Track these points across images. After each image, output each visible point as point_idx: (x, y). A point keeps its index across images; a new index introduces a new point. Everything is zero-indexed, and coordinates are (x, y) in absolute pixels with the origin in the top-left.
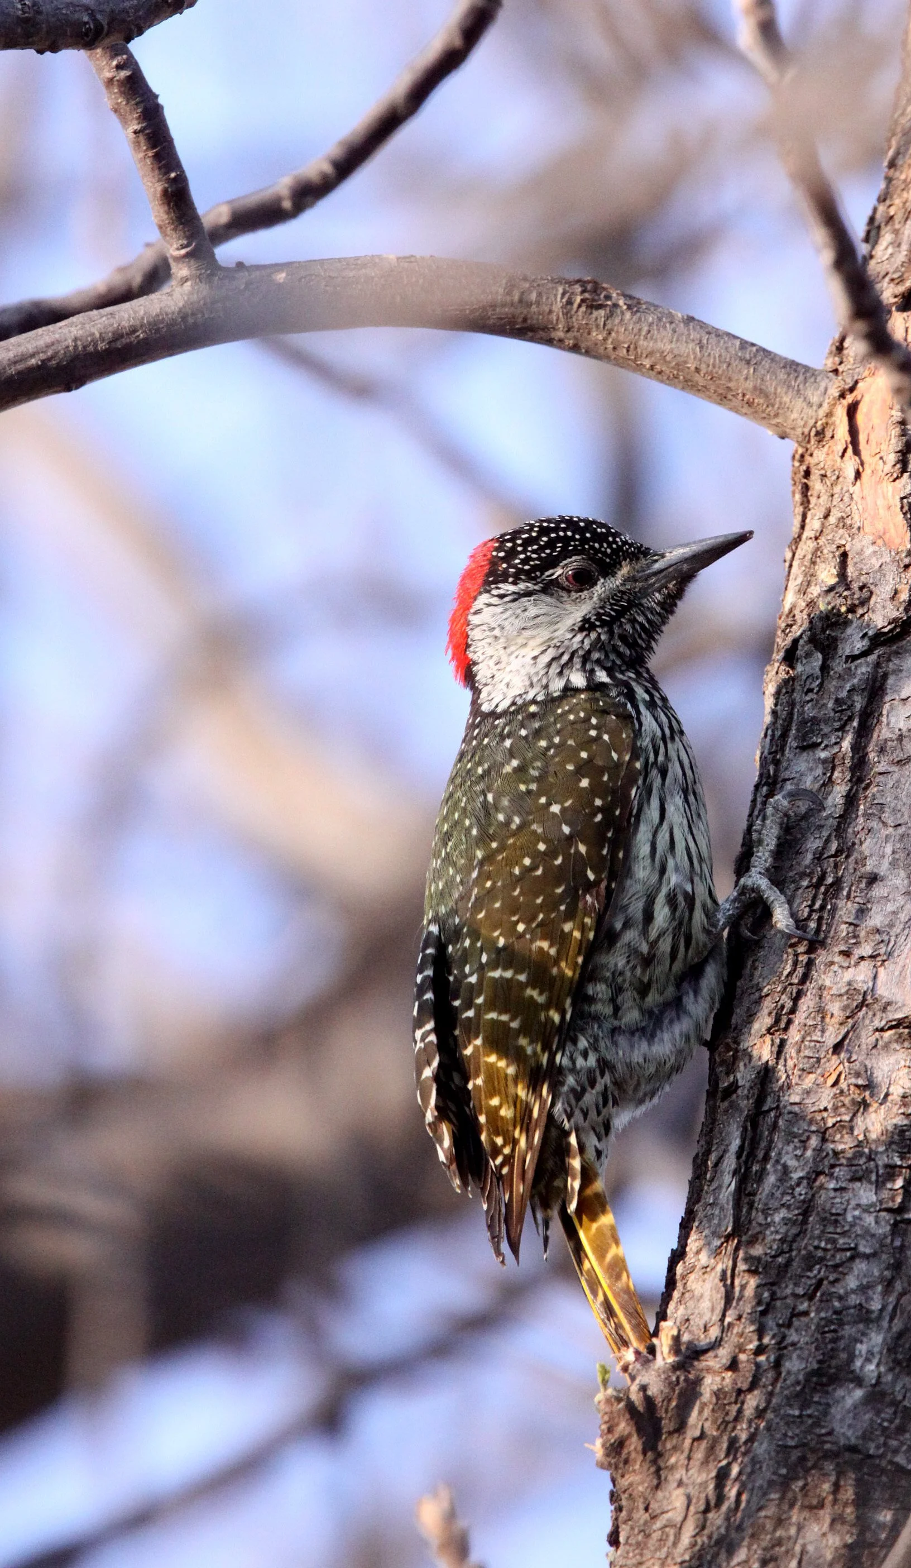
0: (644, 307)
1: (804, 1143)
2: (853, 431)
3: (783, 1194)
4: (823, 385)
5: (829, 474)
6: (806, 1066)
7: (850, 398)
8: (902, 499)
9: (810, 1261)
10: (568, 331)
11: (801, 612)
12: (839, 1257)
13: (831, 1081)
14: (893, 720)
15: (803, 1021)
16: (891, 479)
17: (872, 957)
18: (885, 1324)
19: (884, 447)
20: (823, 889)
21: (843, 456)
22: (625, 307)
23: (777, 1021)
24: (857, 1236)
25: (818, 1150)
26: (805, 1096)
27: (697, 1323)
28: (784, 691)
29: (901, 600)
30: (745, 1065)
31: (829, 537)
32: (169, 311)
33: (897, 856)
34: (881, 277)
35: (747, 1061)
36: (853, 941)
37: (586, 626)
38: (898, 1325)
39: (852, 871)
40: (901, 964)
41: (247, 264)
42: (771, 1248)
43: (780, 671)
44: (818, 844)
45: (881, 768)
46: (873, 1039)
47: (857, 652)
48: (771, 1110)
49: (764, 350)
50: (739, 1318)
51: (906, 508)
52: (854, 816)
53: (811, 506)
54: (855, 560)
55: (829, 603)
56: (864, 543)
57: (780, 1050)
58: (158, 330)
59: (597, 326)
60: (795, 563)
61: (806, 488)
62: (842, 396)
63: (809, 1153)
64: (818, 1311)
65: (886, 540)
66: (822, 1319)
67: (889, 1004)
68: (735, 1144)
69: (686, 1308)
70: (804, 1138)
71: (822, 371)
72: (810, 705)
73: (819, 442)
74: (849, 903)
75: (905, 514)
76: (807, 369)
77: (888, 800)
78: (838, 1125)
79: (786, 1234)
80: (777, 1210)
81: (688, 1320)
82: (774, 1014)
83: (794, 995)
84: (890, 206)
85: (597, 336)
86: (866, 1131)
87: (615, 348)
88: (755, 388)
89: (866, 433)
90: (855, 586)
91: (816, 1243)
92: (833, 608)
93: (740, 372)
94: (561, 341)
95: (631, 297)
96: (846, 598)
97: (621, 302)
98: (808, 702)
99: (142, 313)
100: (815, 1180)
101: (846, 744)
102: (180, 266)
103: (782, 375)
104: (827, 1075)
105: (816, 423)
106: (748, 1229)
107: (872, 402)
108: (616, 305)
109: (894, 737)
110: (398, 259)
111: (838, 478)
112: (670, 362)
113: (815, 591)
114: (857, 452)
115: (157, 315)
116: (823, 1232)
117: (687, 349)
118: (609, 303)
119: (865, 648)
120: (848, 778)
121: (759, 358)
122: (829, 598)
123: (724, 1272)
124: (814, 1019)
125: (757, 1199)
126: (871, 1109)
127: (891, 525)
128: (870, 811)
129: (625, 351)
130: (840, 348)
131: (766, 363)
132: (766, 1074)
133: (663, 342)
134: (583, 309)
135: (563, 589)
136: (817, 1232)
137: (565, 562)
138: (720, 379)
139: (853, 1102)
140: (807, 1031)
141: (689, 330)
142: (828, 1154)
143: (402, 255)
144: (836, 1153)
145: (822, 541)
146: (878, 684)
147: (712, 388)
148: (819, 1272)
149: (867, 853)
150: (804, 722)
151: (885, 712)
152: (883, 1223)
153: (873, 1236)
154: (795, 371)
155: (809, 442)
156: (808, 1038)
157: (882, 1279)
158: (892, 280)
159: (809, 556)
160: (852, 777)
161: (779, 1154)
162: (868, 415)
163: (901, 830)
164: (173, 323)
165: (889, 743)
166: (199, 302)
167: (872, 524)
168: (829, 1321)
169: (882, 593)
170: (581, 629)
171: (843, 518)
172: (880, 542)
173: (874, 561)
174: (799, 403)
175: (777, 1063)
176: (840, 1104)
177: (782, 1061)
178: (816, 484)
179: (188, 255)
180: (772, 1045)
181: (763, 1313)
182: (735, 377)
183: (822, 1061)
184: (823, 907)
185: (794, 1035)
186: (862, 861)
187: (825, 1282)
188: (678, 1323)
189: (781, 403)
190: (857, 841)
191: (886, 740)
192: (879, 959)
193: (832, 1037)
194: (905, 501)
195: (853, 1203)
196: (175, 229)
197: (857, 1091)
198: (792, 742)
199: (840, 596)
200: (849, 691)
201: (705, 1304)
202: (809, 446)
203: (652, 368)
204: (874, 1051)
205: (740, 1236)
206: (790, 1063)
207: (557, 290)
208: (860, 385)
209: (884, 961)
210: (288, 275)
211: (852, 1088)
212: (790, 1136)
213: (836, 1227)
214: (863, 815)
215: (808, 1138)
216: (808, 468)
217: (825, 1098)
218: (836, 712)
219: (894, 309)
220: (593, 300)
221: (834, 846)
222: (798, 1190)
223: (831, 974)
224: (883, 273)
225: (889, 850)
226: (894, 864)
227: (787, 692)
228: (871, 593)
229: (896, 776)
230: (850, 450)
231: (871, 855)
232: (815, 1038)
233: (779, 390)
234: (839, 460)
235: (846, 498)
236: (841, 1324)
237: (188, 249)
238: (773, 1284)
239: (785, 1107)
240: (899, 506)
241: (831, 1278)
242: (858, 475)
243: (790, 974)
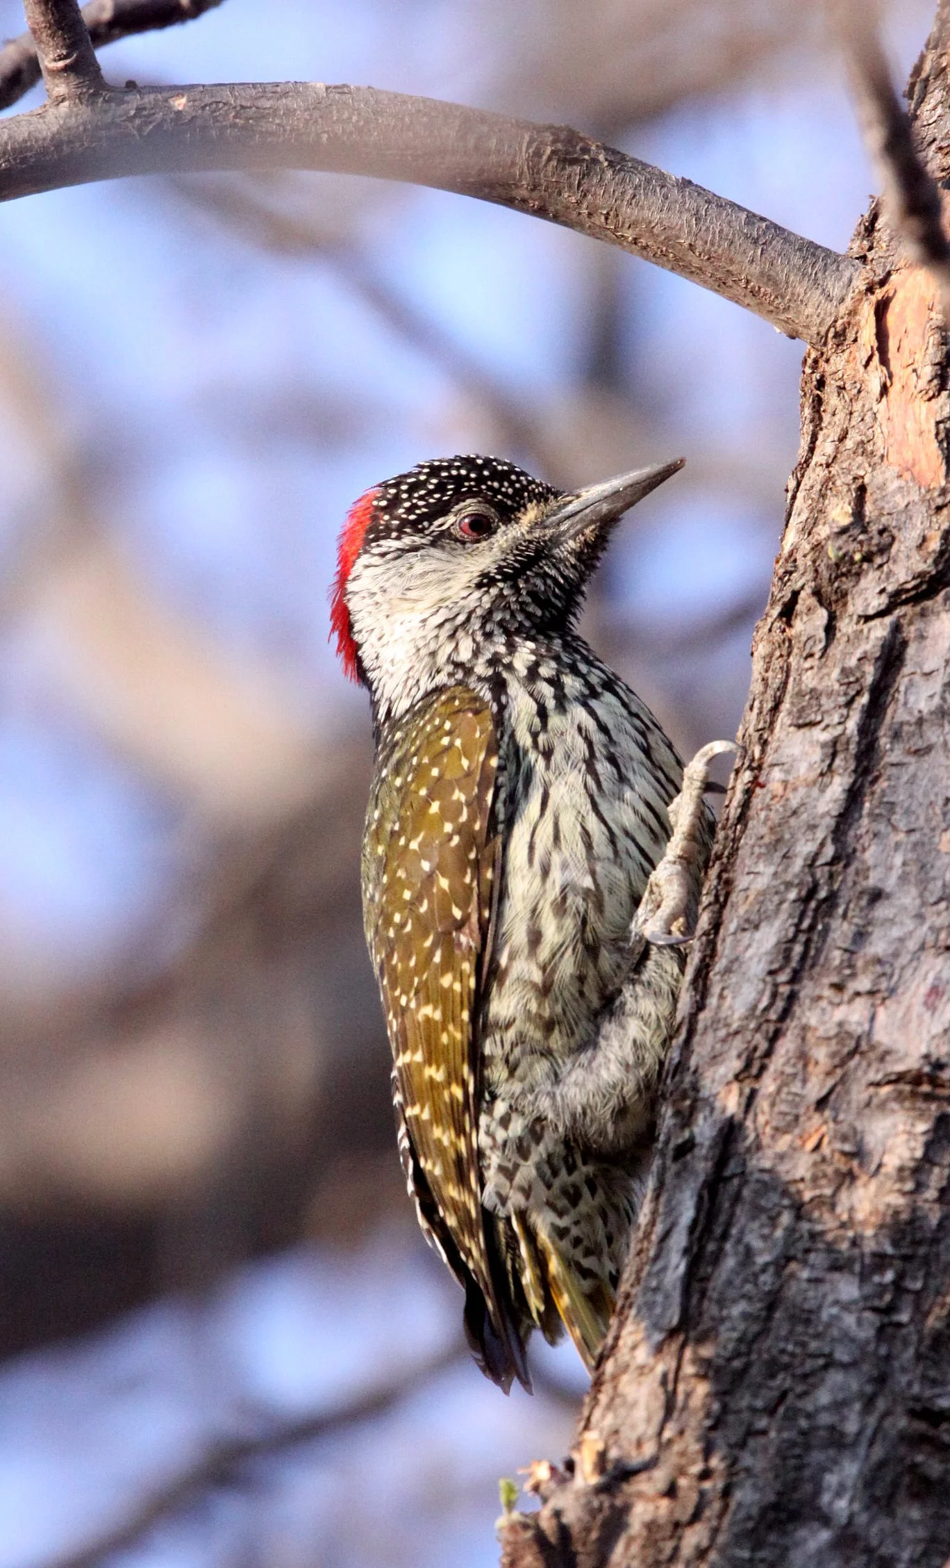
0: (630, 164)
1: (773, 1221)
2: (882, 335)
3: (746, 1281)
4: (847, 274)
5: (848, 386)
6: (782, 1124)
7: (879, 294)
8: (938, 423)
9: (773, 1368)
10: (532, 190)
11: (805, 556)
12: (809, 1365)
13: (811, 1144)
14: (912, 699)
15: (780, 1068)
16: (926, 397)
17: (871, 993)
18: (862, 1451)
19: (918, 357)
20: (813, 904)
21: (866, 365)
22: (606, 164)
23: (748, 1065)
24: (833, 1340)
25: (791, 1231)
26: (777, 1161)
27: (629, 1436)
28: (777, 653)
29: (930, 549)
30: (705, 1118)
31: (845, 465)
32: (41, 137)
33: (908, 869)
34: (925, 143)
35: (707, 1112)
36: (847, 972)
37: (485, 581)
38: (878, 1452)
39: (850, 884)
40: (905, 1004)
41: (139, 83)
42: (725, 1348)
43: (773, 629)
44: (811, 847)
45: (893, 757)
46: (864, 1096)
47: (871, 612)
48: (733, 1176)
49: (776, 227)
50: (681, 1433)
51: (942, 435)
52: (856, 815)
53: (823, 425)
54: (875, 496)
55: (840, 548)
56: (888, 475)
57: (750, 1101)
58: (24, 160)
59: (570, 187)
60: (800, 495)
61: (818, 402)
62: (870, 290)
63: (779, 1233)
64: (779, 1431)
65: (916, 473)
66: (784, 1441)
67: (887, 1053)
68: (687, 1214)
69: (616, 1416)
70: (773, 1213)
71: (846, 257)
72: (809, 673)
73: (838, 346)
74: (845, 925)
75: (941, 442)
76: (828, 253)
77: (901, 798)
78: (819, 1201)
79: (744, 1333)
80: (734, 1301)
81: (616, 1432)
82: (744, 1057)
83: (771, 1034)
84: (942, 55)
85: (569, 197)
86: (851, 1210)
87: (590, 215)
88: (762, 274)
89: (898, 338)
90: (874, 529)
91: (782, 1345)
92: (845, 555)
93: (744, 252)
94: (524, 201)
95: (615, 152)
96: (861, 543)
97: (601, 158)
98: (807, 670)
99: (5, 137)
100: (784, 1267)
101: (852, 725)
102: (57, 81)
103: (796, 260)
104: (806, 1136)
105: (836, 321)
106: (698, 1324)
107: (907, 299)
108: (595, 161)
109: (913, 720)
110: (327, 88)
111: (859, 392)
112: (658, 236)
113: (823, 531)
114: (884, 361)
115: (25, 141)
116: (791, 1332)
117: (680, 220)
118: (586, 157)
119: (883, 607)
120: (852, 767)
121: (769, 237)
122: (840, 542)
123: (665, 1376)
124: (794, 1065)
125: (711, 1285)
126: (859, 1183)
127: (922, 456)
128: (877, 811)
129: (603, 218)
130: (870, 229)
131: (778, 244)
132: (730, 1132)
133: (651, 210)
134: (554, 163)
135: (456, 540)
136: (783, 1332)
137: (457, 507)
138: (719, 260)
139: (837, 1172)
140: (785, 1080)
141: (683, 196)
142: (802, 1237)
143: (331, 83)
144: (813, 1236)
145: (835, 469)
146: (895, 653)
147: (710, 270)
148: (784, 1379)
149: (871, 862)
150: (800, 694)
151: (902, 689)
152: (866, 1326)
153: (853, 1340)
154: (813, 255)
155: (825, 344)
156: (785, 1090)
157: (861, 1395)
158: (941, 148)
159: (818, 487)
160: (857, 767)
161: (742, 1232)
162: (901, 317)
163: (915, 837)
164: (44, 151)
165: (906, 728)
166: (78, 127)
167: (899, 453)
168: (793, 1444)
169: (906, 540)
170: (479, 586)
171: (862, 442)
172: (907, 475)
173: (898, 498)
174: (816, 296)
175: (745, 1118)
176: (820, 1174)
177: (750, 1117)
178: (832, 399)
179: (66, 69)
180: (741, 1094)
181: (713, 1428)
182: (738, 258)
183: (802, 1119)
184: (812, 928)
185: (768, 1085)
186: (864, 872)
187: (790, 1397)
188: (605, 1433)
189: (793, 294)
190: (859, 847)
191: (902, 724)
192: (879, 996)
193: (815, 1089)
194: (942, 426)
195: (830, 1298)
196: (53, 36)
197: (843, 1159)
198: (783, 718)
199: (855, 540)
200: (860, 660)
201: (640, 1413)
202: (825, 350)
203: (635, 241)
204: (867, 1111)
205: (687, 1332)
206: (762, 1119)
207: (523, 138)
208: (893, 277)
209: (884, 999)
210: (189, 101)
211: (837, 1156)
212: (757, 1210)
213: (807, 1327)
214: (870, 814)
215: (779, 1214)
216: (822, 376)
217: (801, 1167)
218: (841, 685)
219: (940, 185)
220: (567, 153)
221: (829, 851)
222: (763, 1278)
223: (818, 1011)
224: (929, 139)
225: (898, 860)
226: (903, 878)
227: (781, 656)
228: (893, 539)
229: (912, 769)
230: (876, 358)
231: (875, 866)
232: (794, 1089)
233: (791, 278)
234: (862, 369)
235: (868, 418)
236: (807, 1447)
237: (68, 61)
238: (725, 1393)
239: (751, 1173)
240: (934, 432)
241: (799, 1389)
242: (884, 390)
243: (767, 1009)
